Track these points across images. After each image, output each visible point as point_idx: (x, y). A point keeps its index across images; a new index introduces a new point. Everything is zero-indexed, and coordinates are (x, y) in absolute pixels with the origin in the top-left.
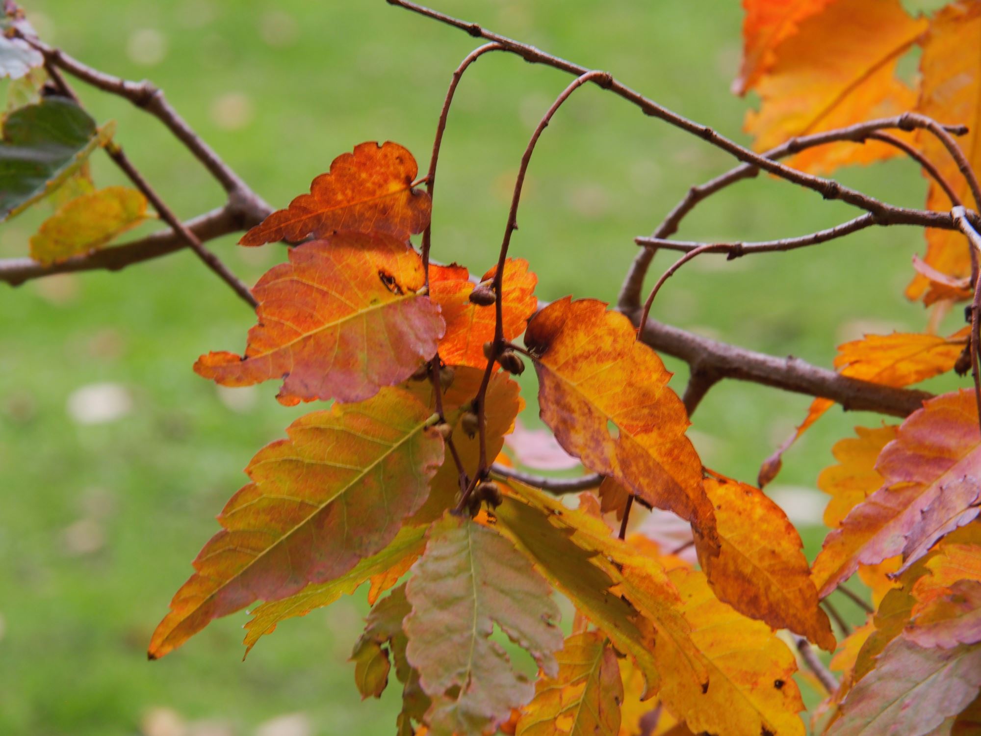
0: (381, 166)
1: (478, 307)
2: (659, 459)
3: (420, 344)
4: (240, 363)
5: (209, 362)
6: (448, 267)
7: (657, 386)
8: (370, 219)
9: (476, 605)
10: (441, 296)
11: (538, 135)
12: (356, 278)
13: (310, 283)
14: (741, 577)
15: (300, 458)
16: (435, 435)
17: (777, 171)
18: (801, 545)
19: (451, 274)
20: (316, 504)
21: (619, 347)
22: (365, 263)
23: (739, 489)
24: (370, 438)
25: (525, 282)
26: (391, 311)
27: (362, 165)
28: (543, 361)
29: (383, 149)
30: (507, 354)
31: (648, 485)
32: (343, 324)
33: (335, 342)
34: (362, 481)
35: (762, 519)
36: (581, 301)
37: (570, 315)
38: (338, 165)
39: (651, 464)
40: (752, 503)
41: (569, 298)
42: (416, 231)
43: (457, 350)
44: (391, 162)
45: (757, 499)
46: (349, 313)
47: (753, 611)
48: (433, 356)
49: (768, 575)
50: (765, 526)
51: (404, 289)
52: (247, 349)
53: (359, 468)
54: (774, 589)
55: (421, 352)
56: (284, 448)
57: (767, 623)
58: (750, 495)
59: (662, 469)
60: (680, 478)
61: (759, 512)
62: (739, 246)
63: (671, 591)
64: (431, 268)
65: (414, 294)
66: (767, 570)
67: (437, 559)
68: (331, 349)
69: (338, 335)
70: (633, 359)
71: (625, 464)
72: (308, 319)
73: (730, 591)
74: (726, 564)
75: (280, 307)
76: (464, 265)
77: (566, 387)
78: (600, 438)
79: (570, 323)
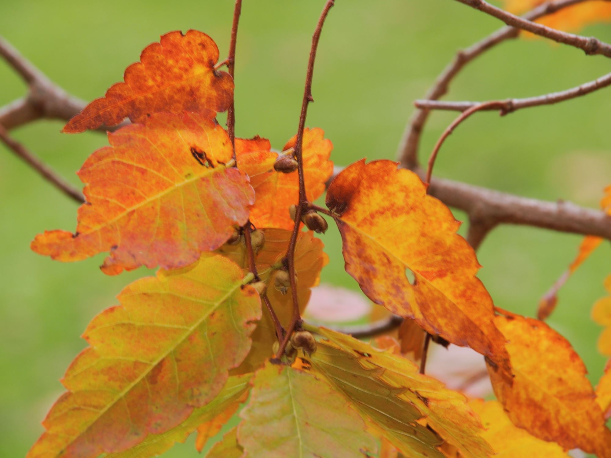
0: (186, 52)
1: (281, 174)
2: (454, 301)
3: (233, 211)
4: (73, 240)
5: (44, 240)
6: (252, 140)
7: (448, 235)
8: (178, 102)
9: (301, 443)
10: (248, 166)
11: (325, 14)
12: (171, 154)
13: (130, 163)
14: (533, 405)
15: (132, 322)
16: (252, 292)
17: (542, 32)
18: (586, 372)
19: (255, 147)
20: (148, 362)
21: (411, 201)
22: (178, 142)
23: (526, 325)
24: (193, 299)
25: (322, 148)
26: (204, 183)
27: (168, 53)
28: (343, 219)
29: (187, 37)
30: (312, 214)
31: (446, 324)
32: (163, 197)
33: (156, 214)
34: (190, 338)
35: (548, 350)
36: (374, 163)
37: (365, 176)
38: (147, 54)
39: (447, 305)
40: (538, 336)
41: (363, 161)
42: (221, 110)
43: (264, 214)
44: (194, 49)
45: (543, 332)
46: (166, 188)
47: (546, 434)
48: (245, 222)
49: (557, 400)
50: (551, 356)
51: (215, 163)
52: (78, 227)
53: (185, 327)
54: (563, 412)
55: (235, 219)
56: (117, 313)
57: (559, 444)
58: (536, 328)
59: (457, 310)
60: (474, 316)
61: (545, 343)
62: (510, 103)
63: (473, 419)
64: (237, 142)
65: (224, 167)
66: (556, 396)
67: (262, 404)
68: (153, 222)
69: (158, 208)
70: (424, 211)
71: (424, 306)
72: (132, 196)
73: (523, 417)
74: (518, 393)
75: (105, 185)
76: (266, 138)
77: (366, 241)
78: (400, 285)
79: (365, 183)
